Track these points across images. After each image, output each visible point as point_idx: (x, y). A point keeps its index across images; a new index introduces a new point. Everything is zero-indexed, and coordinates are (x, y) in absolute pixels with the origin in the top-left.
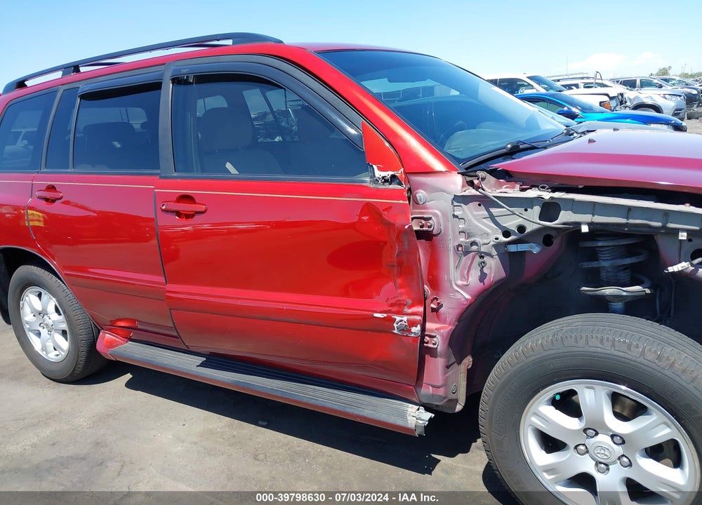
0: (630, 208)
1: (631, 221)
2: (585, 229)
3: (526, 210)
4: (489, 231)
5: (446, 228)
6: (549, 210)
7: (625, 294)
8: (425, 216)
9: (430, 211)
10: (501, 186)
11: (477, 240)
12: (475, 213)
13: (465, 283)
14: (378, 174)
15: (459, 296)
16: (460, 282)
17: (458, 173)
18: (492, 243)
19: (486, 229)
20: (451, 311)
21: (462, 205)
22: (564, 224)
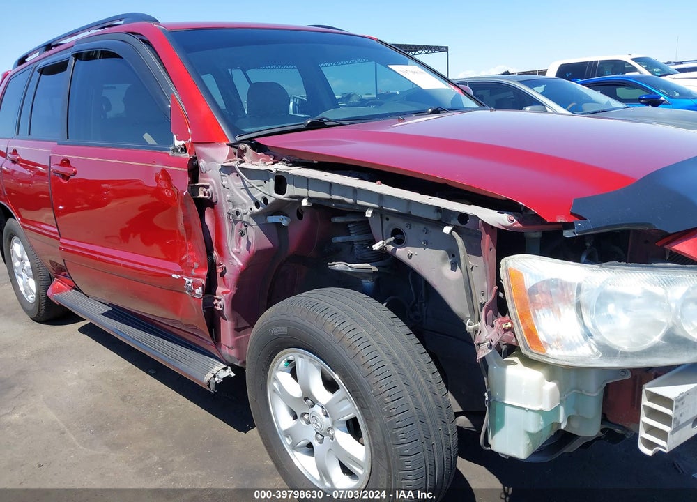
0: (331, 184)
1: (334, 197)
2: (305, 203)
3: (265, 182)
4: (246, 202)
5: (220, 196)
6: (280, 182)
7: (350, 270)
8: (205, 184)
9: (209, 180)
10: (258, 159)
11: (240, 210)
12: (236, 184)
13: (238, 250)
14: (178, 143)
15: (235, 263)
16: (235, 249)
17: (227, 144)
18: (249, 213)
19: (244, 199)
20: (231, 276)
21: (226, 175)
22: (291, 197)
